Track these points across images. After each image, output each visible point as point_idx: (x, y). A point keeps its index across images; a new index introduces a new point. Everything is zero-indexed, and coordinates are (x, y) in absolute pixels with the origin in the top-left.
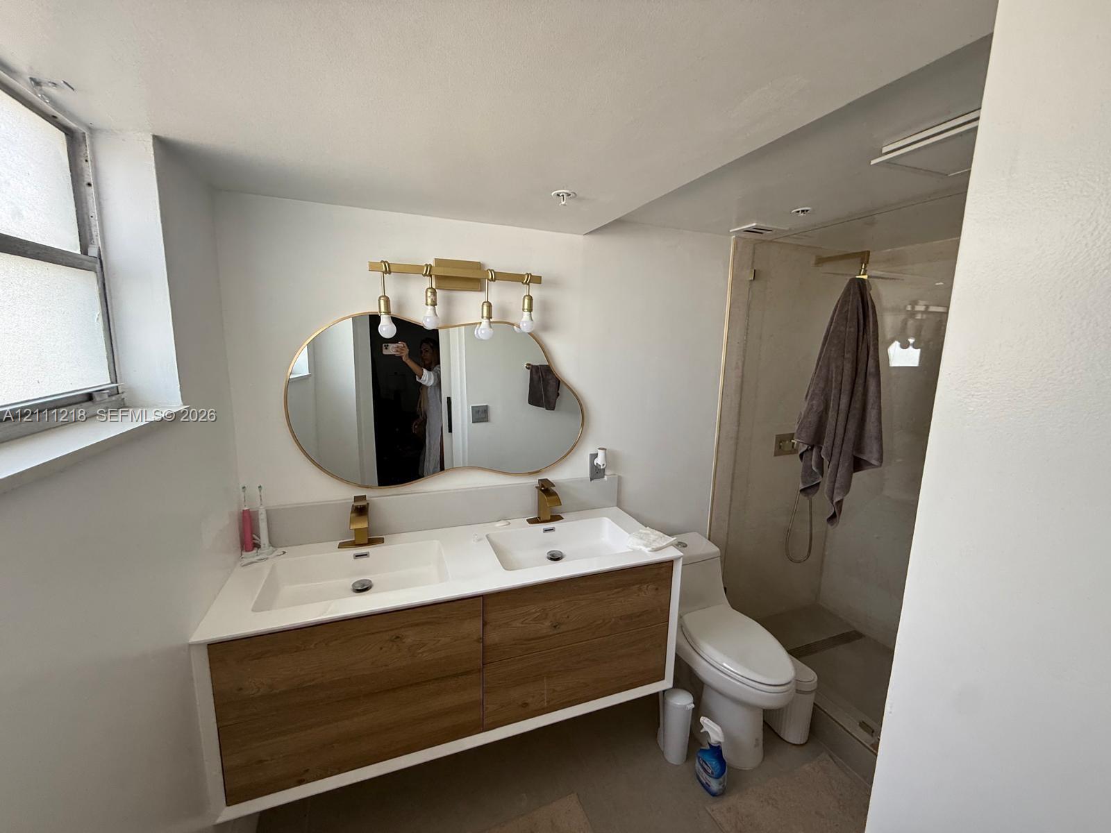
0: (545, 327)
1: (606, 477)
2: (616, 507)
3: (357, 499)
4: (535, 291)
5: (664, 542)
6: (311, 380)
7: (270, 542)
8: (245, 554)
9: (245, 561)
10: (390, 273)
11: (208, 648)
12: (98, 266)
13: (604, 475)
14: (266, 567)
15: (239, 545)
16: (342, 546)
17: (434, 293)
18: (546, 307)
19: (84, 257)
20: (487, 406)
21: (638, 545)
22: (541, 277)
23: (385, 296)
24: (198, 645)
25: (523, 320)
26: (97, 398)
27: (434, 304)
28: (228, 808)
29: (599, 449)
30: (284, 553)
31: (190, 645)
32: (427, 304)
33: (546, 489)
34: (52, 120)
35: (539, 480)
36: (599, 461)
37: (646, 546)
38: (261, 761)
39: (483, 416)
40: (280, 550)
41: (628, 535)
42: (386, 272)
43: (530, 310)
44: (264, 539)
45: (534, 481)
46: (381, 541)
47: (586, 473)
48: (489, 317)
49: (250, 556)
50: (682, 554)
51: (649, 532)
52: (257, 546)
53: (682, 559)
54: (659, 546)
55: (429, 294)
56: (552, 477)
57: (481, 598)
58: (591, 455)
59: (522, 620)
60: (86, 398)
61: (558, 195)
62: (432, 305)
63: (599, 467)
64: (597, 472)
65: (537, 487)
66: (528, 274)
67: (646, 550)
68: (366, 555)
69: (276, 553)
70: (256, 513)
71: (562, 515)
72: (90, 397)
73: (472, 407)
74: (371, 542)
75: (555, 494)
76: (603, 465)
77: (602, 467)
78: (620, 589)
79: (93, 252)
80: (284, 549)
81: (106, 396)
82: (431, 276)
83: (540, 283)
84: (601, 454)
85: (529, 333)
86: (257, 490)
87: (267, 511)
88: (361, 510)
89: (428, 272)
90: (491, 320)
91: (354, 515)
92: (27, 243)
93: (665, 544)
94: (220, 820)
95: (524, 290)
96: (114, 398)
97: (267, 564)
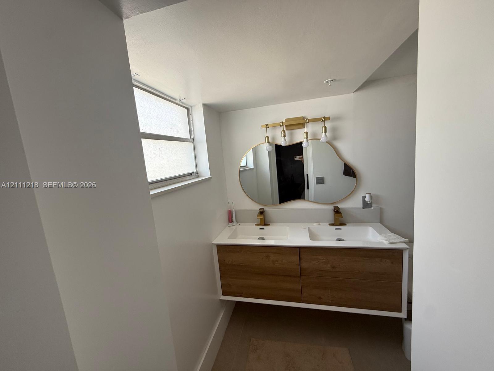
0: (335, 138)
1: (372, 207)
2: (379, 223)
3: (260, 209)
4: (328, 124)
5: (399, 240)
6: (255, 170)
7: (236, 220)
8: (230, 223)
9: (229, 225)
10: (268, 128)
11: (217, 246)
12: (193, 142)
13: (371, 206)
14: (234, 227)
15: (228, 221)
16: (256, 225)
17: (284, 132)
18: (334, 130)
19: (191, 139)
20: (323, 177)
21: (382, 239)
22: (329, 117)
23: (267, 136)
24: (215, 244)
25: (323, 136)
26: (192, 174)
27: (285, 136)
28: (222, 296)
29: (367, 193)
30: (240, 225)
31: (213, 244)
32: (282, 137)
33: (337, 211)
34: (184, 107)
35: (334, 207)
36: (367, 199)
37: (386, 240)
38: (230, 285)
39: (321, 181)
40: (239, 224)
41: (379, 235)
42: (267, 128)
43: (325, 132)
44: (234, 220)
45: (332, 207)
46: (269, 225)
47: (361, 205)
48: (307, 138)
49: (231, 224)
50: (409, 247)
51: (392, 235)
52: (233, 222)
53: (408, 249)
54: (394, 241)
55: (283, 133)
56: (341, 206)
57: (298, 248)
58: (363, 196)
59: (317, 261)
60: (190, 174)
61: (327, 82)
62: (284, 137)
63: (367, 202)
64: (366, 205)
65: (333, 210)
66: (323, 117)
67: (385, 242)
68: (263, 229)
69: (238, 224)
70: (232, 211)
71: (346, 224)
72: (191, 174)
73: (316, 178)
74: (265, 225)
75: (340, 213)
76: (369, 201)
77: (369, 202)
78: (368, 258)
79: (192, 137)
80: (240, 224)
81: (194, 174)
82: (283, 126)
83: (329, 120)
84: (367, 196)
85: (326, 142)
86: (232, 204)
87: (235, 211)
88: (262, 212)
89: (282, 124)
90: (308, 139)
91: (259, 214)
92: (181, 138)
93: (399, 241)
94: (221, 298)
95: (323, 124)
96: (196, 175)
97: (235, 227)
